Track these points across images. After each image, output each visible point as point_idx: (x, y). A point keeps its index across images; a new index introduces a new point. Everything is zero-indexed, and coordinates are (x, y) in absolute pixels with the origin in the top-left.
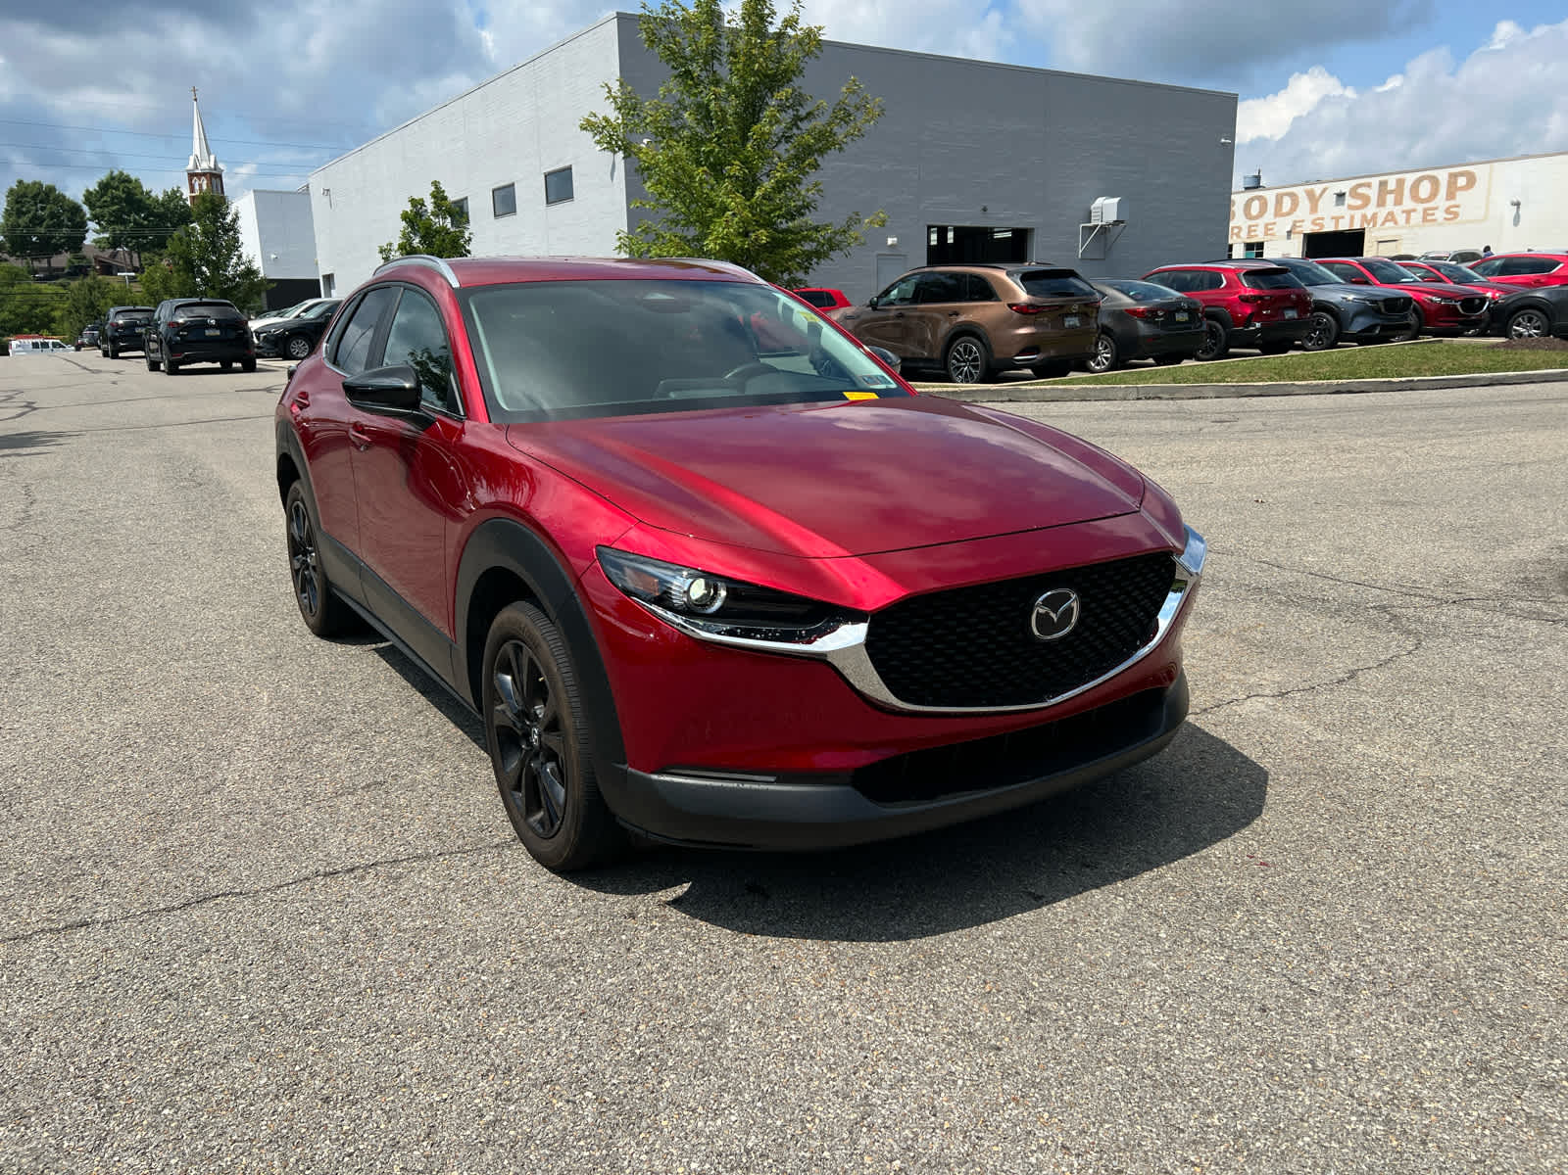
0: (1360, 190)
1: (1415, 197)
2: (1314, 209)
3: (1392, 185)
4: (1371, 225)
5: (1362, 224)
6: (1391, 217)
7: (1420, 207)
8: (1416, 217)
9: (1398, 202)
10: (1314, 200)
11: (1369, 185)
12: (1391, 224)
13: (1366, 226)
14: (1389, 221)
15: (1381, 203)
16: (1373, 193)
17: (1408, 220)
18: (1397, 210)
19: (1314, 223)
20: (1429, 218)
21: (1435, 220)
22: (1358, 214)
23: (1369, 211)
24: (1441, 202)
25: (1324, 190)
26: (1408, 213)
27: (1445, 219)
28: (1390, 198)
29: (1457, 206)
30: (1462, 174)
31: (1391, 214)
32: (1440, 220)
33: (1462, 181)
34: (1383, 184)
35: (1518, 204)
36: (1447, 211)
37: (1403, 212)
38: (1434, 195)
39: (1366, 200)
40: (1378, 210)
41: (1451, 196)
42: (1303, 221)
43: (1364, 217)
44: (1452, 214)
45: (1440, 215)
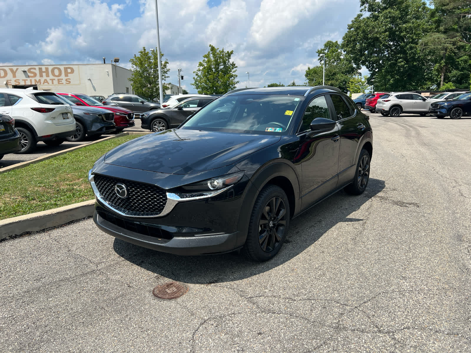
0: (32, 70)
1: (54, 75)
2: (14, 76)
3: (44, 70)
4: (39, 84)
5: (35, 83)
6: (46, 81)
7: (56, 78)
8: (56, 82)
9: (48, 76)
10: (14, 73)
11: (35, 69)
12: (47, 84)
13: (37, 84)
14: (45, 82)
15: (41, 76)
16: (37, 72)
17: (53, 83)
18: (48, 79)
19: (15, 81)
20: (60, 82)
21: (63, 83)
22: (33, 79)
23: (38, 78)
24: (63, 76)
25: (17, 69)
26: (52, 80)
27: (66, 83)
28: (44, 74)
29: (70, 79)
30: (69, 68)
31: (45, 80)
32: (64, 83)
33: (69, 71)
34: (40, 69)
35: (90, 80)
36: (66, 80)
37: (50, 79)
38: (60, 74)
39: (35, 75)
40: (40, 78)
41: (66, 75)
42: (11, 80)
43: (36, 80)
44: (68, 82)
45: (64, 81)
